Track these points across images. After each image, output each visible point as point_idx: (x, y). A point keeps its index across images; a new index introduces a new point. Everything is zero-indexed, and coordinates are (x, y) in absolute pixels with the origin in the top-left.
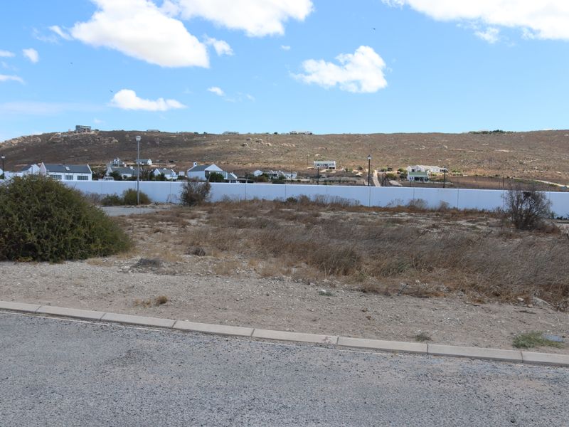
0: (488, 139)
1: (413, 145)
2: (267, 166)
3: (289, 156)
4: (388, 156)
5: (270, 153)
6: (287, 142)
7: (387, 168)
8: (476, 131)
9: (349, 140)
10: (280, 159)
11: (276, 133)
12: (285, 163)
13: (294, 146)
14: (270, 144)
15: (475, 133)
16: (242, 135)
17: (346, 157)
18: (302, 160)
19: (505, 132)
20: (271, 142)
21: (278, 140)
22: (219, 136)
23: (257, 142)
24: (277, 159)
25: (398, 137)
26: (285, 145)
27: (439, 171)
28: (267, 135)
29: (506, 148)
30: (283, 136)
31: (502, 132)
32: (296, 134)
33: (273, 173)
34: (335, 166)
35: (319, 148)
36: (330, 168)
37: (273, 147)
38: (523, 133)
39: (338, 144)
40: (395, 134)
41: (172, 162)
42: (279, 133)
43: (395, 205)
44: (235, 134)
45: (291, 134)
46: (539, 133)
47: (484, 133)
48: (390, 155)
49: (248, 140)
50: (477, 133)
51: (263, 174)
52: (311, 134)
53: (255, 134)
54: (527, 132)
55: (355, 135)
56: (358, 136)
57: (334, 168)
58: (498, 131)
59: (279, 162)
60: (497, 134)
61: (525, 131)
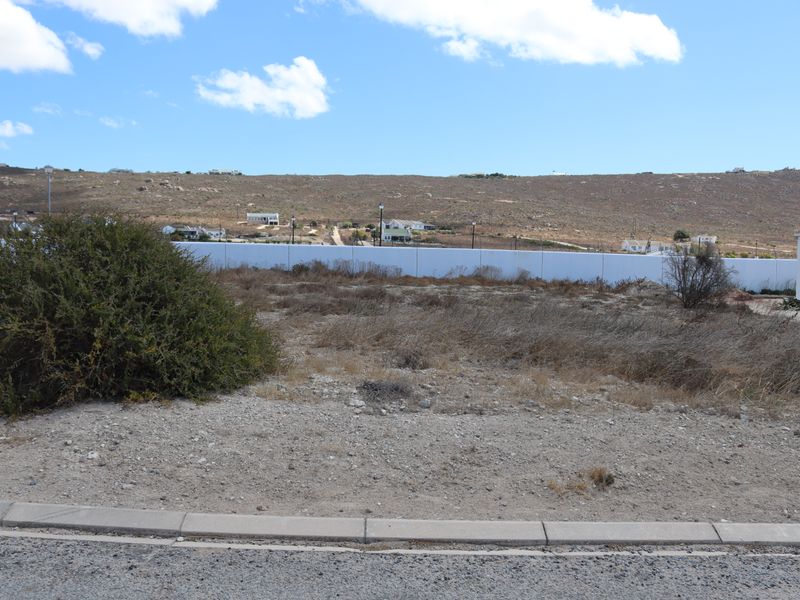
0: (484, 185)
1: (384, 191)
2: (178, 221)
3: (209, 206)
4: (350, 207)
5: (182, 201)
6: (206, 185)
7: (350, 223)
8: (469, 174)
9: (295, 184)
10: (196, 210)
11: (188, 173)
12: (204, 216)
13: (216, 191)
14: (181, 189)
15: (467, 177)
16: (139, 174)
17: (292, 207)
18: (229, 212)
19: (505, 176)
20: (182, 185)
21: (193, 183)
22: (103, 175)
23: (161, 184)
24: (192, 211)
25: (364, 181)
26: (204, 189)
27: (423, 228)
28: (175, 174)
29: (509, 198)
30: (199, 176)
31: (501, 176)
32: (218, 174)
33: (190, 229)
34: (277, 221)
35: (253, 195)
36: (271, 223)
37: (186, 193)
38: (529, 178)
39: (280, 189)
40: (358, 176)
41: (31, 213)
42: (194, 172)
43: (456, 275)
44: (128, 172)
45: (211, 173)
46: (549, 178)
47: (479, 176)
48: (354, 205)
49: (147, 181)
50: (470, 177)
51: (176, 232)
52: (240, 174)
53: (158, 173)
54: (534, 177)
55: (303, 177)
56: (307, 178)
57: (276, 223)
58: (497, 175)
59: (195, 215)
60: (496, 178)
61: (532, 175)
